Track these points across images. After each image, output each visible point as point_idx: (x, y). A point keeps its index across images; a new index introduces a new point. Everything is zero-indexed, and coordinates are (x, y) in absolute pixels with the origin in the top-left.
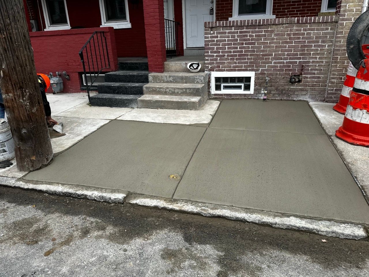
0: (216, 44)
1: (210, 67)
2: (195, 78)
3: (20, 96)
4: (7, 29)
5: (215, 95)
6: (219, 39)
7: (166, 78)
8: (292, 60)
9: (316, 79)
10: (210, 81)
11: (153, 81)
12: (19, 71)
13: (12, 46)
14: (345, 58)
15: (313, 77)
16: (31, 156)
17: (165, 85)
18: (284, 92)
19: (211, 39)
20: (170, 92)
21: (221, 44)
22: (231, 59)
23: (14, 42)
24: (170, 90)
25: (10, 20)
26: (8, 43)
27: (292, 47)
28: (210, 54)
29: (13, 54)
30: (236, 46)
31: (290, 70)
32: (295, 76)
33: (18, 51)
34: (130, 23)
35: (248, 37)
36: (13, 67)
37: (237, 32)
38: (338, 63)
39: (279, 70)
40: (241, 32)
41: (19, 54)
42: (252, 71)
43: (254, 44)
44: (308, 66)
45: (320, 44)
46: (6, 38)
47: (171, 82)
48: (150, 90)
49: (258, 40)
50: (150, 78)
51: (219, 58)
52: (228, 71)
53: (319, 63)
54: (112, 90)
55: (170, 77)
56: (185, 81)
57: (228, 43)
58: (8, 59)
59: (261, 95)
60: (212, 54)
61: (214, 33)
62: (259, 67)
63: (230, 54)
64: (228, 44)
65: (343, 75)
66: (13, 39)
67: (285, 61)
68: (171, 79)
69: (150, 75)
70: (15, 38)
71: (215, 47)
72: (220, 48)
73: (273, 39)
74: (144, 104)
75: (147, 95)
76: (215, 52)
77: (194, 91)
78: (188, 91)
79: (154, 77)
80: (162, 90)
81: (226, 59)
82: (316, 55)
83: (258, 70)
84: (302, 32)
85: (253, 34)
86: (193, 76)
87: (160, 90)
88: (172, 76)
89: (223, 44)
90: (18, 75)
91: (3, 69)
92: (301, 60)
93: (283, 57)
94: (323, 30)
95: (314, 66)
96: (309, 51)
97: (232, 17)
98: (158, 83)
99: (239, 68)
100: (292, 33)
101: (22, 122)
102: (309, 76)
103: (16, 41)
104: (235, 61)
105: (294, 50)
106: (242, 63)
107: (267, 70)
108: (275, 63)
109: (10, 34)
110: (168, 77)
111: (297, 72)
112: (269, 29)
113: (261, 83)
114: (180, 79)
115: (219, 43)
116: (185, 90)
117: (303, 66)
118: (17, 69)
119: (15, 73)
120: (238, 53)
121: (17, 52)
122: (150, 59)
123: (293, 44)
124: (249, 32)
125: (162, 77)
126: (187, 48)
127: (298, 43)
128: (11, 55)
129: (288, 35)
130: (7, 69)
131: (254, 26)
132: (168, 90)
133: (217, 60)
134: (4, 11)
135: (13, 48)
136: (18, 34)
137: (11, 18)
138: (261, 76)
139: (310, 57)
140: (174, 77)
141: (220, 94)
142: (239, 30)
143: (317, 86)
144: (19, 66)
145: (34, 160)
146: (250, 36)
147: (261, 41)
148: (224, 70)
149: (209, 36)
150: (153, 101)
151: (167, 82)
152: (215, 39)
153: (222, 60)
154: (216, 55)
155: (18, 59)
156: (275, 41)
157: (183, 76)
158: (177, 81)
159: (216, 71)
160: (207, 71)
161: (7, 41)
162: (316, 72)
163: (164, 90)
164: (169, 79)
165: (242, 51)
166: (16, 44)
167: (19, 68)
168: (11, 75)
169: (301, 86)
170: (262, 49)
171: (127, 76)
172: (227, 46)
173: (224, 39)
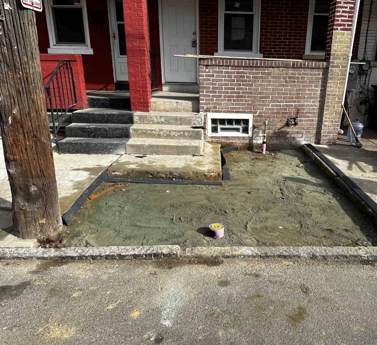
0: (212, 83)
1: (205, 108)
2: (191, 120)
3: (32, 147)
4: (24, 68)
5: (212, 137)
6: (215, 78)
7: (157, 119)
8: (288, 103)
9: (310, 122)
10: (206, 122)
11: (139, 122)
12: (34, 117)
13: (28, 88)
14: (336, 103)
15: (308, 120)
16: (40, 219)
17: (156, 127)
18: (281, 135)
19: (206, 78)
20: (165, 135)
21: (217, 84)
22: (228, 100)
23: (30, 83)
24: (164, 133)
25: (27, 57)
26: (23, 85)
27: (288, 90)
28: (205, 93)
29: (28, 97)
30: (233, 87)
31: (286, 113)
32: (291, 119)
33: (35, 94)
34: (91, 48)
35: (245, 78)
36: (27, 113)
37: (234, 72)
38: (330, 107)
39: (276, 113)
40: (238, 73)
41: (35, 97)
42: (250, 113)
43: (252, 85)
44: (303, 109)
45: (313, 88)
46: (22, 78)
47: (162, 123)
48: (138, 133)
49: (255, 81)
50: (136, 119)
51: (215, 99)
52: (225, 112)
53: (313, 107)
54: (86, 133)
55: (161, 117)
56: (179, 122)
57: (224, 83)
58: (22, 103)
59: (259, 138)
60: (208, 94)
61: (209, 72)
62: (257, 109)
63: (227, 95)
64: (225, 85)
65: (334, 118)
66: (29, 80)
67: (282, 104)
68: (162, 120)
69: (136, 115)
70: (32, 79)
71: (211, 86)
72: (217, 88)
73: (270, 81)
74: (135, 149)
75: (136, 139)
76: (211, 92)
77: (193, 134)
78: (186, 134)
79: (141, 117)
80: (154, 132)
81: (223, 100)
82: (310, 99)
83: (255, 113)
84: (297, 76)
85: (250, 75)
86: (188, 117)
87: (152, 133)
88: (164, 117)
89: (219, 84)
90: (33, 121)
91: (14, 114)
92: (297, 104)
93: (279, 100)
94: (315, 75)
95: (308, 109)
96: (304, 94)
97: (217, 52)
98: (146, 124)
99: (236, 110)
100: (288, 76)
101: (32, 178)
102: (303, 119)
103: (33, 83)
104: (232, 102)
105: (290, 93)
106: (239, 104)
107: (265, 113)
108: (272, 106)
109: (27, 73)
110: (158, 117)
111: (293, 115)
112: (266, 71)
113: (259, 125)
114: (173, 120)
115: (215, 82)
116: (182, 133)
117: (298, 109)
118: (32, 115)
119: (29, 119)
120: (235, 94)
121: (33, 94)
122: (133, 96)
123: (289, 88)
124: (246, 73)
125: (151, 117)
126: (165, 82)
127: (293, 86)
128: (26, 99)
129: (284, 78)
130: (20, 114)
131: (251, 67)
132: (161, 133)
133: (214, 101)
134: (22, 47)
135: (28, 90)
136: (35, 74)
137: (29, 55)
138: (259, 118)
139: (304, 101)
140: (166, 118)
141: (218, 137)
142: (235, 70)
143: (311, 128)
144: (34, 111)
145: (44, 224)
146: (247, 77)
147: (258, 83)
148: (221, 112)
149: (204, 74)
150: (147, 146)
151: (158, 123)
152: (211, 78)
153: (219, 100)
154: (212, 95)
155: (33, 103)
156: (272, 83)
157: (177, 117)
158: (170, 123)
159: (213, 112)
160: (202, 111)
161: (23, 82)
162: (310, 115)
163: (157, 133)
164: (160, 120)
165: (239, 93)
166: (32, 86)
167: (33, 114)
168: (23, 122)
169: (296, 129)
170: (259, 91)
171: (104, 115)
172: (223, 87)
173: (220, 78)
